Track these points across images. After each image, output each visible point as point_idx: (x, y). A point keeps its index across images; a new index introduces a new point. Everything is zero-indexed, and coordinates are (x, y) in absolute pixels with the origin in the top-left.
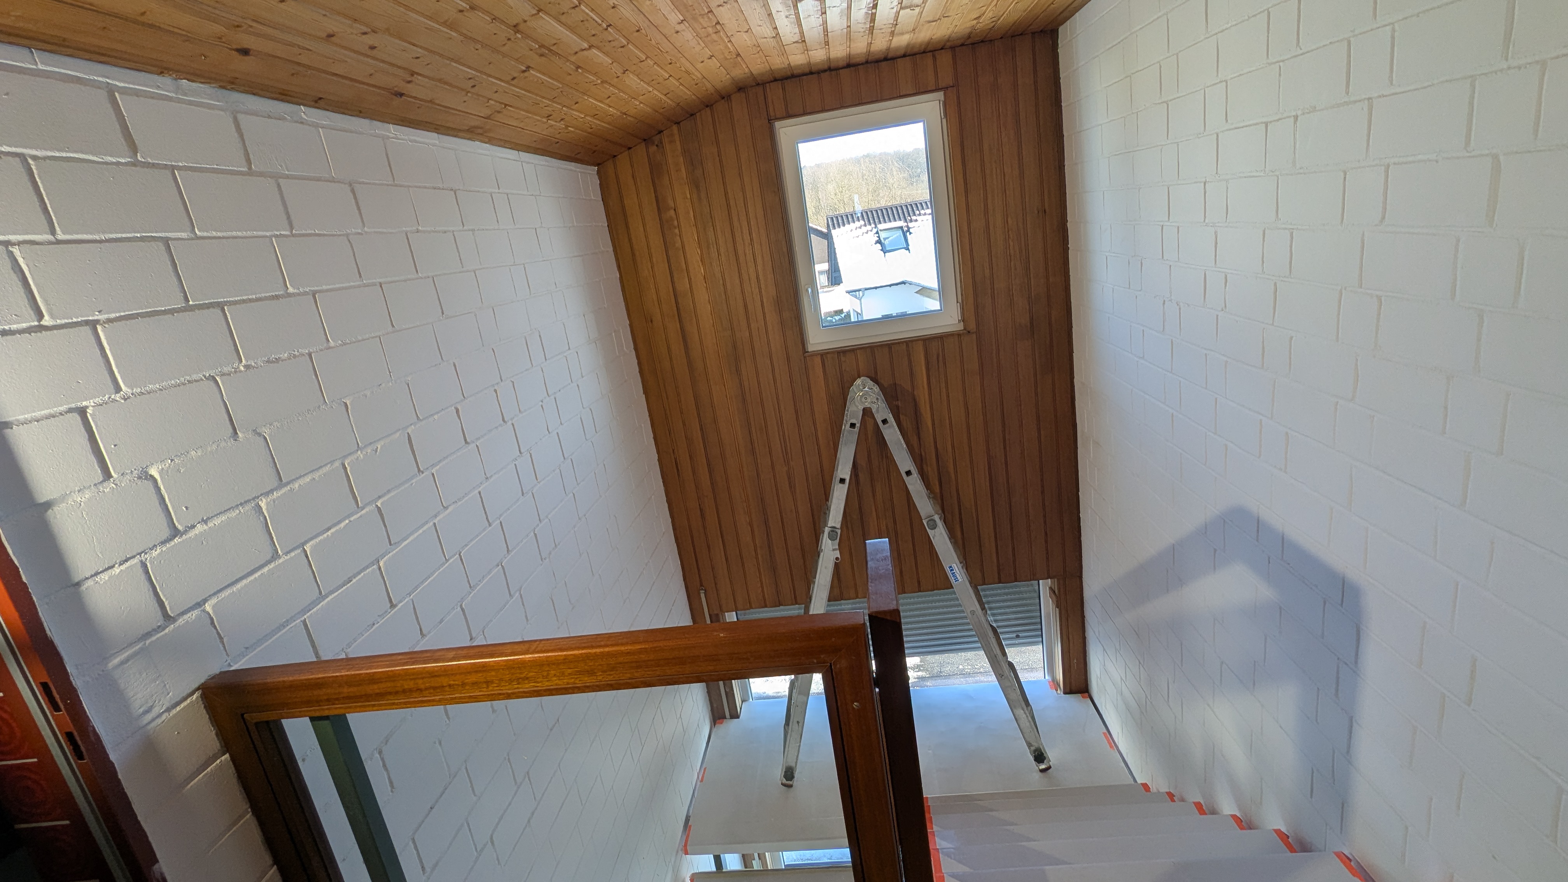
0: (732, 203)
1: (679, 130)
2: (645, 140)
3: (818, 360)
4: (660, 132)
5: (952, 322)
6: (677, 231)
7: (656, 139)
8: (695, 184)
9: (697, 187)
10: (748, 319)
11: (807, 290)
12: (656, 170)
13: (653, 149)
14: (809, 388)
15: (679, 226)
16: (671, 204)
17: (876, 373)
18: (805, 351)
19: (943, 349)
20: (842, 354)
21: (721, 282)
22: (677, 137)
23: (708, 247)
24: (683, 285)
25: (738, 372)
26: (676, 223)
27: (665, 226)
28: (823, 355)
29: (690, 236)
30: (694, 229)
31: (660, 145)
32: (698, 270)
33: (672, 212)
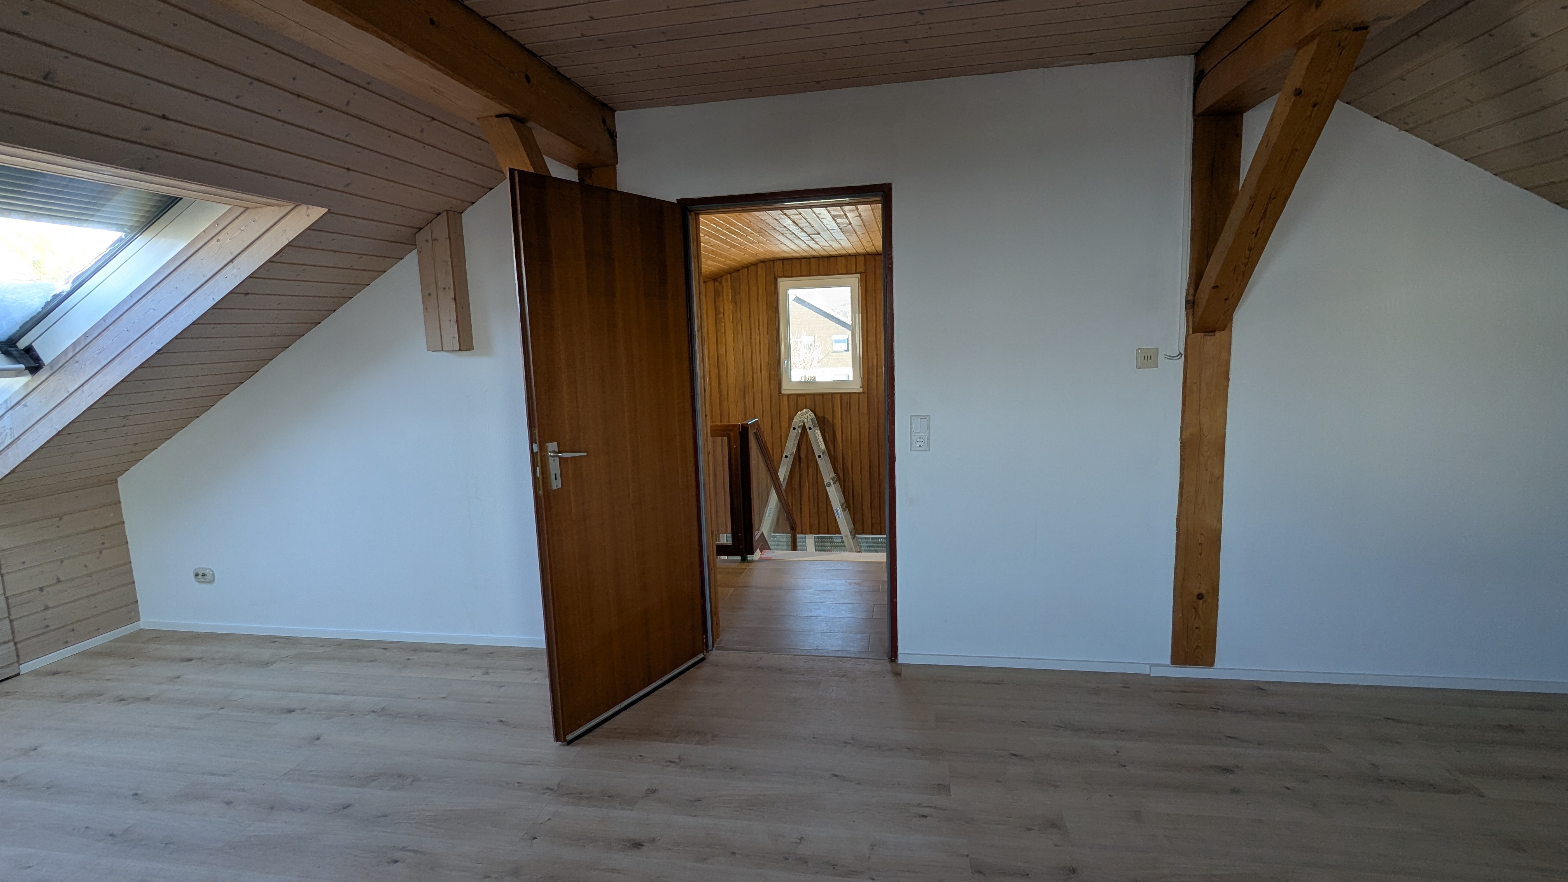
0: (752, 313)
1: (731, 276)
2: (714, 279)
3: (786, 398)
4: (721, 277)
5: (857, 387)
6: (723, 324)
7: (719, 280)
8: (735, 303)
9: (736, 304)
10: (753, 373)
11: (785, 362)
12: (717, 294)
13: (717, 284)
14: (780, 412)
15: (724, 323)
16: (722, 311)
17: (815, 408)
18: (780, 392)
19: (850, 399)
20: (798, 396)
21: (742, 352)
22: (729, 280)
23: (738, 334)
24: (722, 351)
25: (744, 398)
26: (723, 320)
27: (717, 321)
28: (789, 395)
29: (729, 327)
30: (732, 324)
31: (721, 283)
32: (731, 345)
33: (722, 315)
